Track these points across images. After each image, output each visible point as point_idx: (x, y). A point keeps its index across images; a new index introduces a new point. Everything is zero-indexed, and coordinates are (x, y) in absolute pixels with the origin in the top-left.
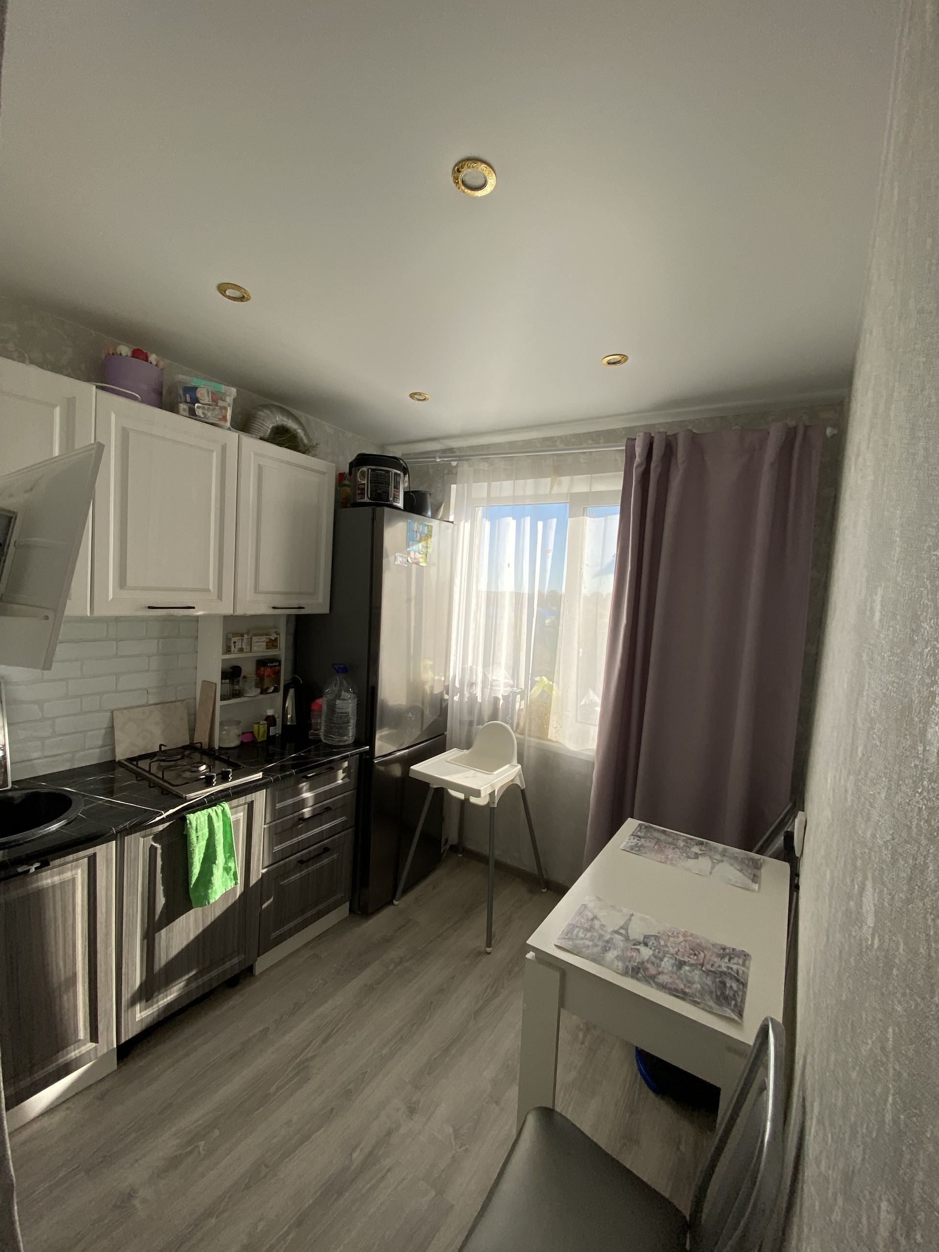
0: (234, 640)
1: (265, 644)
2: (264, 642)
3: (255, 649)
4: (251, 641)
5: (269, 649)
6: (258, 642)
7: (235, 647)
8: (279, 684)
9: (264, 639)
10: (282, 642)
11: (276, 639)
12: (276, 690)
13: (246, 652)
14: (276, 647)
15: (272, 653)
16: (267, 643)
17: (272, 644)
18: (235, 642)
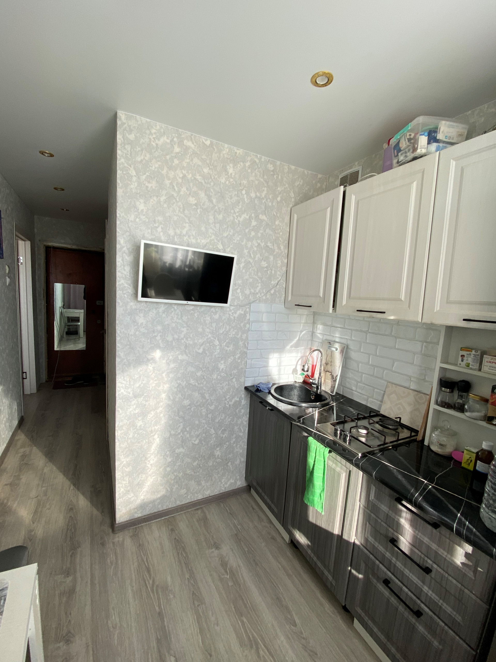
4: (482, 358)
6: (490, 362)
13: (473, 369)
18: (463, 356)
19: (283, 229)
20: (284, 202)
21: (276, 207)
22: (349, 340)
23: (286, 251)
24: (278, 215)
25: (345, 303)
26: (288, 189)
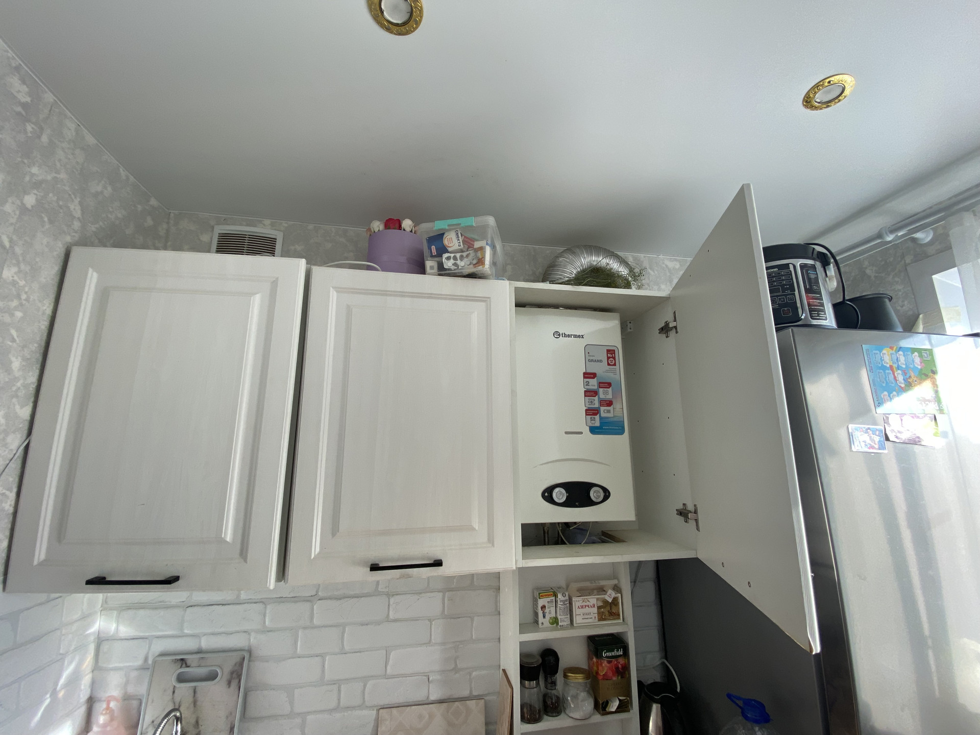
0: (541, 602)
1: (595, 610)
2: (594, 606)
3: (578, 620)
4: (571, 604)
5: (604, 620)
6: (582, 607)
7: (544, 617)
8: (629, 694)
9: (593, 600)
10: (627, 607)
11: (615, 599)
12: (624, 707)
13: (563, 628)
14: (615, 615)
15: (610, 628)
16: (599, 608)
17: (609, 610)
18: (543, 607)
19: (27, 300)
20: (46, 219)
21: (13, 220)
22: (257, 631)
23: (33, 379)
24: (18, 250)
25: (318, 550)
26: (67, 188)
